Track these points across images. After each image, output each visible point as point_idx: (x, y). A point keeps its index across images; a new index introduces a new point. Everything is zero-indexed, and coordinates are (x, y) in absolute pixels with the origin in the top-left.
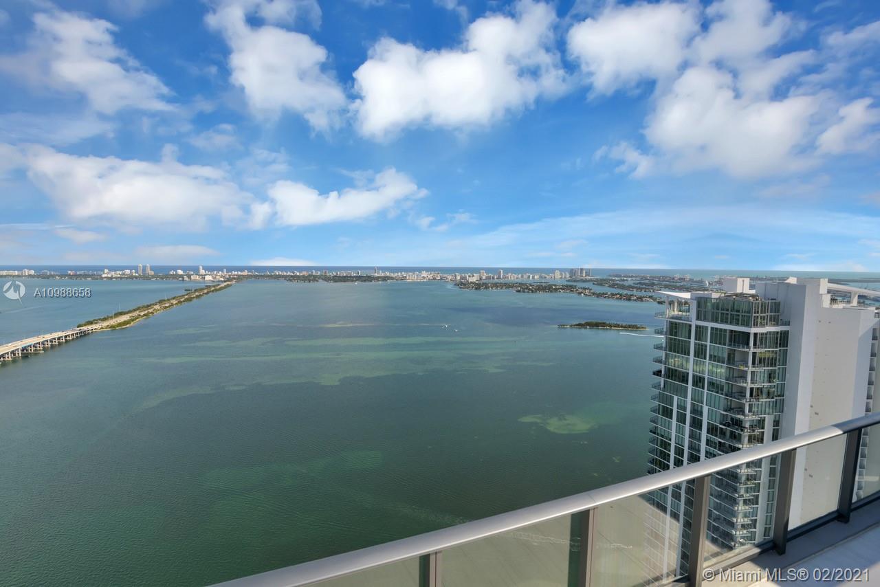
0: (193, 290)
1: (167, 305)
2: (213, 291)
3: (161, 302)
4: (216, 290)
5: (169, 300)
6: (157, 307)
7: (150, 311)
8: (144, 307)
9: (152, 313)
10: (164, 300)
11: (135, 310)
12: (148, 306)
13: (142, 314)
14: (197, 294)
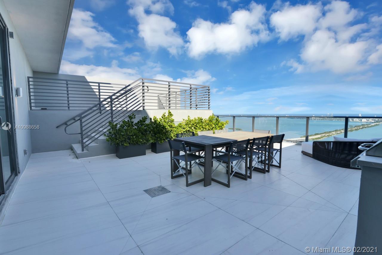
0: (354, 126)
1: (339, 132)
2: (366, 127)
3: (336, 131)
4: (368, 127)
5: (340, 130)
6: (334, 133)
7: (330, 134)
8: (327, 132)
9: (331, 135)
10: (338, 130)
11: (323, 133)
12: (330, 132)
13: (326, 135)
14: (356, 128)
